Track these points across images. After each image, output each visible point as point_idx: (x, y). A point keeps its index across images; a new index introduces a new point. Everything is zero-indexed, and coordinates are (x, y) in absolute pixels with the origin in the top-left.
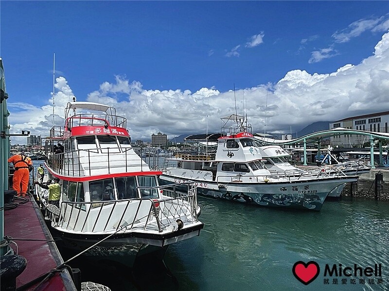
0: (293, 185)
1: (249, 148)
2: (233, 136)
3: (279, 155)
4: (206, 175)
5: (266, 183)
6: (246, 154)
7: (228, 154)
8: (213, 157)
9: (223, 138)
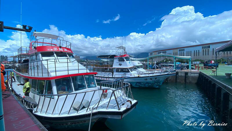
0: (151, 77)
1: (129, 61)
2: (122, 56)
3: (139, 65)
4: (109, 74)
5: (139, 77)
6: (128, 64)
7: (119, 65)
8: (112, 66)
9: (117, 57)
